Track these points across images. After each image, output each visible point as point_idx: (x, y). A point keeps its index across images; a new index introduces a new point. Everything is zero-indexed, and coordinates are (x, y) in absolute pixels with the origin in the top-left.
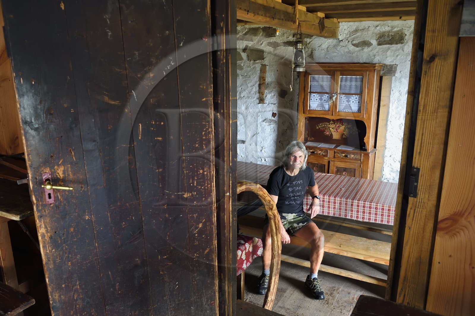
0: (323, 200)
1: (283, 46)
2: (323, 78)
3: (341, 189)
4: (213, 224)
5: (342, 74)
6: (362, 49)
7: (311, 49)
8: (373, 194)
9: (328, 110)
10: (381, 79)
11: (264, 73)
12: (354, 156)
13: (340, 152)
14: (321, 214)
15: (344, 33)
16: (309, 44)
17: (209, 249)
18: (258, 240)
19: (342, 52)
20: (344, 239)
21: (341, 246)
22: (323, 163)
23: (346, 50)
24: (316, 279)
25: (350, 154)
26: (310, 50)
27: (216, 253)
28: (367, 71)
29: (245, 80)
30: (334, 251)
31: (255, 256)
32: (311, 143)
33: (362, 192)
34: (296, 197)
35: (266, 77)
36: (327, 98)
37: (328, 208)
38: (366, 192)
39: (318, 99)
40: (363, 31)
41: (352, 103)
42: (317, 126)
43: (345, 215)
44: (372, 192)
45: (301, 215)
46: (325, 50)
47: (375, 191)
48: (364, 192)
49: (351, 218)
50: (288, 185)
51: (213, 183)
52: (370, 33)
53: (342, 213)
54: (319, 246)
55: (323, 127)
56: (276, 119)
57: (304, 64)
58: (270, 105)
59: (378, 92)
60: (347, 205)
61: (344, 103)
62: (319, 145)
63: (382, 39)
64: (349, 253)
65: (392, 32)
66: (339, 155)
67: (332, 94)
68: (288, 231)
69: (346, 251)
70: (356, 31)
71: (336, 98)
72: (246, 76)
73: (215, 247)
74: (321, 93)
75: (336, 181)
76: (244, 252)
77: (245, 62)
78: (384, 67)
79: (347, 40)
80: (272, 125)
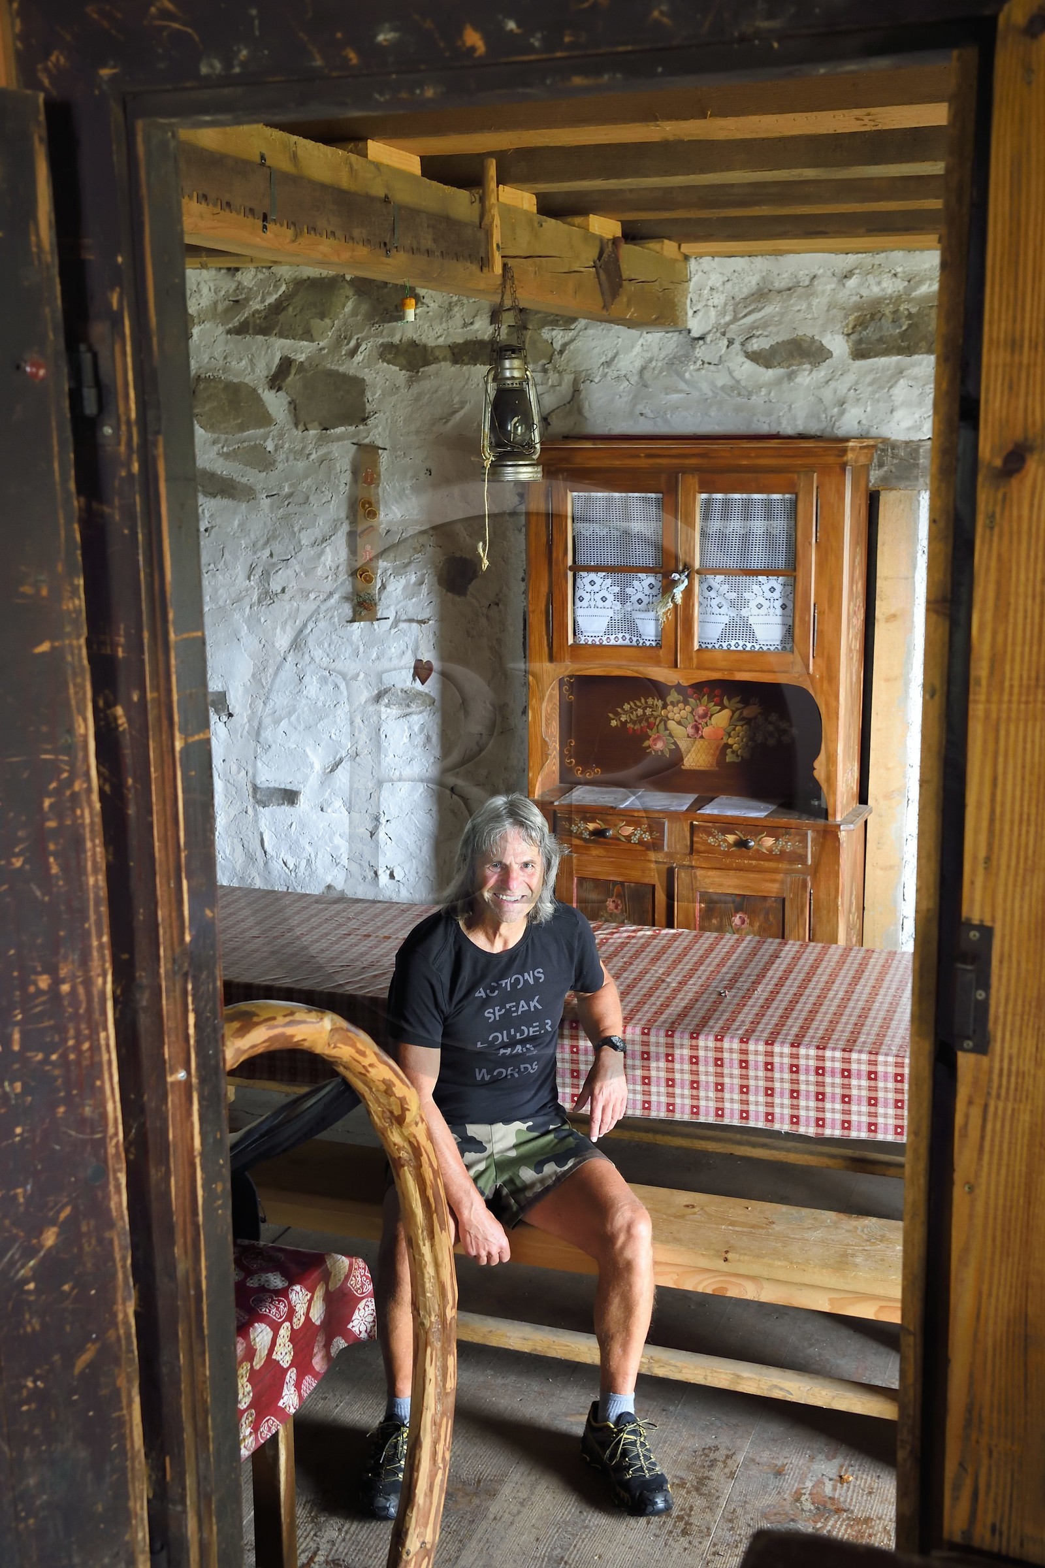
0: (643, 1053)
1: (448, 363)
2: (626, 503)
3: (720, 994)
4: (110, 1224)
5: (708, 487)
6: (791, 376)
7: (572, 376)
8: (857, 1012)
9: (654, 644)
10: (872, 503)
11: (370, 483)
12: (777, 840)
13: (715, 828)
14: (638, 1113)
15: (710, 303)
16: (561, 352)
17: (98, 1345)
18: (351, 1265)
19: (705, 386)
20: (743, 1224)
21: (729, 1256)
22: (646, 881)
23: (722, 380)
24: (629, 1418)
25: (756, 835)
26: (568, 378)
27: (132, 1360)
28: (810, 469)
29: (286, 518)
30: (700, 1282)
31: (340, 1343)
32: (588, 792)
33: (809, 1007)
34: (519, 1047)
35: (378, 502)
36: (647, 591)
37: (668, 1086)
38: (827, 1002)
39: (610, 597)
40: (790, 296)
41: (755, 611)
42: (611, 715)
43: (742, 1111)
44: (851, 1004)
45: (552, 1127)
46: (634, 379)
47: (864, 997)
48: (818, 1004)
49: (768, 1126)
50: (481, 993)
51: (106, 1029)
52: (819, 303)
53: (727, 1105)
54: (629, 1266)
55: (640, 719)
56: (430, 687)
57: (538, 446)
58: (403, 625)
59: (861, 559)
60: (746, 1068)
61: (722, 611)
62: (625, 800)
63: (870, 332)
64: (766, 1285)
65: (909, 301)
66: (711, 840)
67: (666, 575)
68: (496, 1205)
69: (753, 1278)
70: (761, 295)
71: (688, 592)
72: (291, 495)
73: (128, 1335)
74: (621, 570)
75: (700, 962)
76: (284, 1331)
77: (281, 436)
78: (883, 450)
79: (724, 334)
80: (415, 718)
